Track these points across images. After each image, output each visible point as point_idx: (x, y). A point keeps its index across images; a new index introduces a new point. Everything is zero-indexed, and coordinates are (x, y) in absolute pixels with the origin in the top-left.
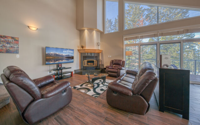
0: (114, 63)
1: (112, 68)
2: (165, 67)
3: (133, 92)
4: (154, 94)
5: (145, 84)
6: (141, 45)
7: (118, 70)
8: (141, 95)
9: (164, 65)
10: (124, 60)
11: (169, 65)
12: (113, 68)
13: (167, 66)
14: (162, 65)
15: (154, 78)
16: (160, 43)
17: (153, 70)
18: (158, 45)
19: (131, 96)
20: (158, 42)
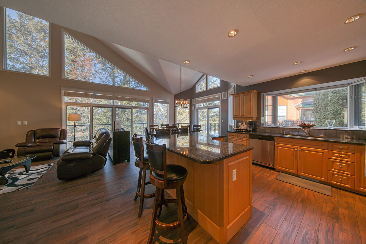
0: (37, 135)
1: (35, 145)
2: (118, 131)
3: (93, 154)
4: (108, 154)
5: (103, 144)
6: (93, 107)
7: (54, 145)
8: (100, 154)
9: (117, 129)
10: (64, 128)
11: (120, 129)
12: (37, 146)
13: (119, 130)
14: (115, 129)
15: (109, 138)
16: (115, 107)
17: (109, 133)
18: (114, 108)
19: (91, 158)
20: (114, 106)
